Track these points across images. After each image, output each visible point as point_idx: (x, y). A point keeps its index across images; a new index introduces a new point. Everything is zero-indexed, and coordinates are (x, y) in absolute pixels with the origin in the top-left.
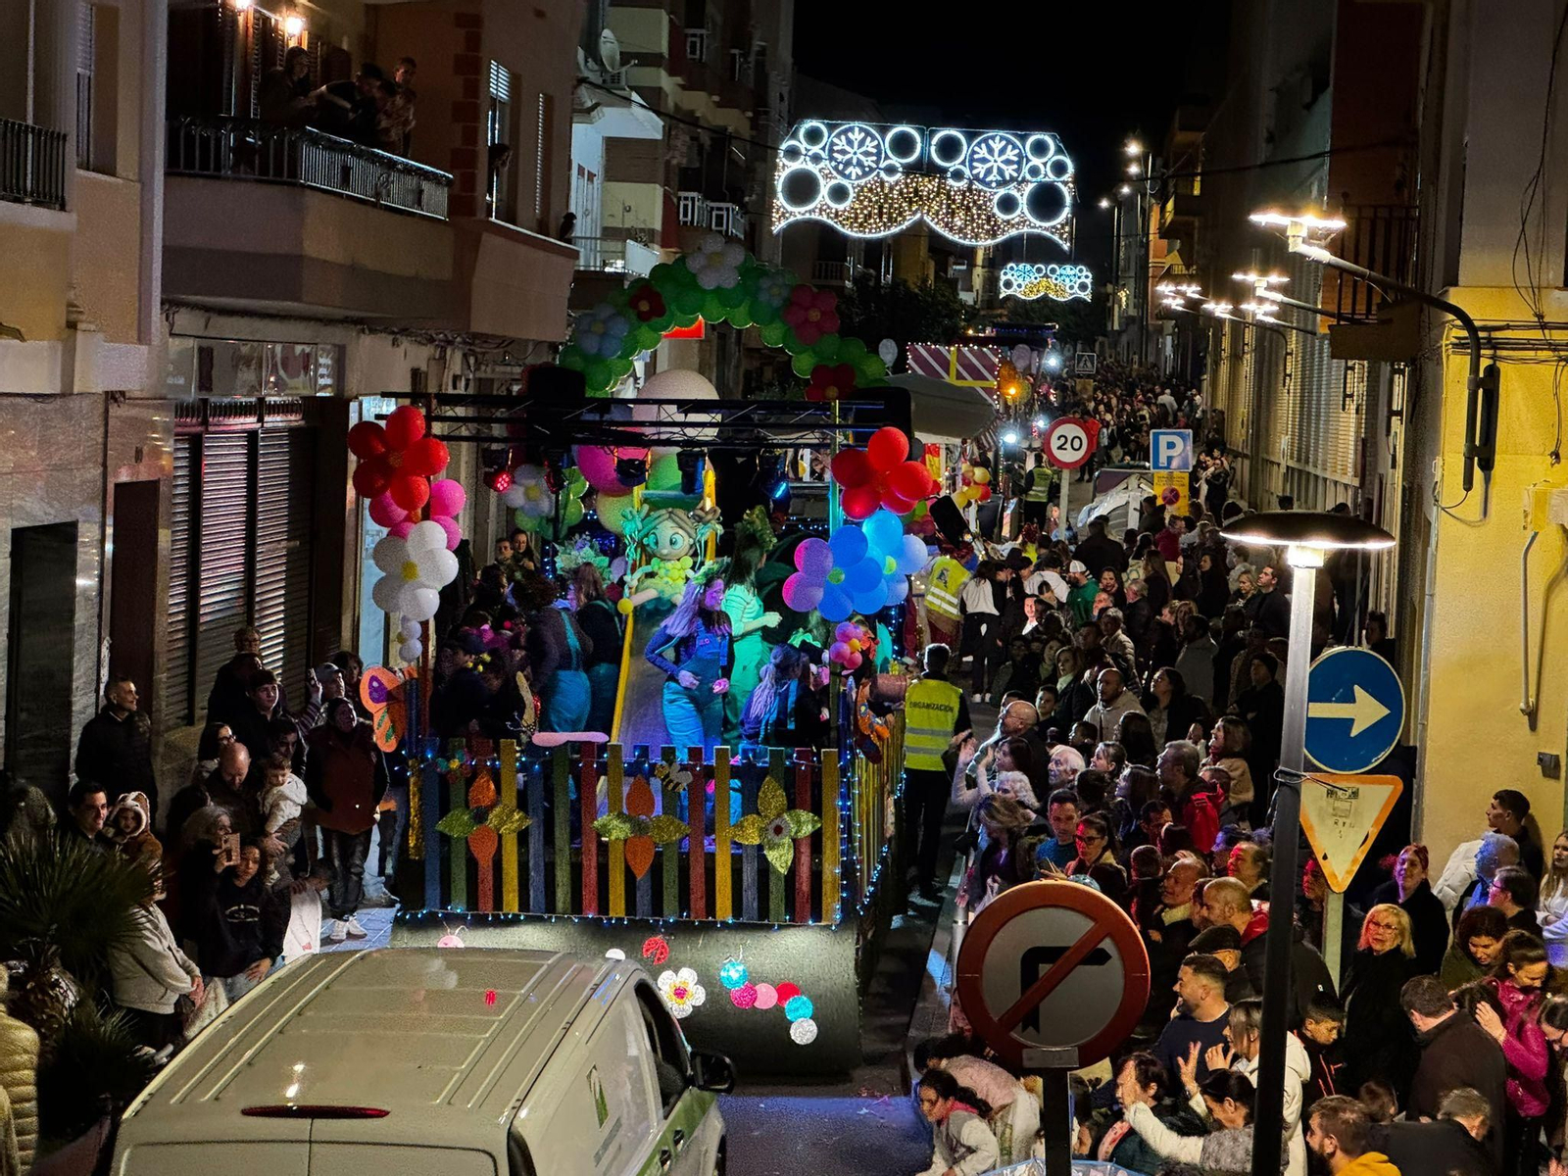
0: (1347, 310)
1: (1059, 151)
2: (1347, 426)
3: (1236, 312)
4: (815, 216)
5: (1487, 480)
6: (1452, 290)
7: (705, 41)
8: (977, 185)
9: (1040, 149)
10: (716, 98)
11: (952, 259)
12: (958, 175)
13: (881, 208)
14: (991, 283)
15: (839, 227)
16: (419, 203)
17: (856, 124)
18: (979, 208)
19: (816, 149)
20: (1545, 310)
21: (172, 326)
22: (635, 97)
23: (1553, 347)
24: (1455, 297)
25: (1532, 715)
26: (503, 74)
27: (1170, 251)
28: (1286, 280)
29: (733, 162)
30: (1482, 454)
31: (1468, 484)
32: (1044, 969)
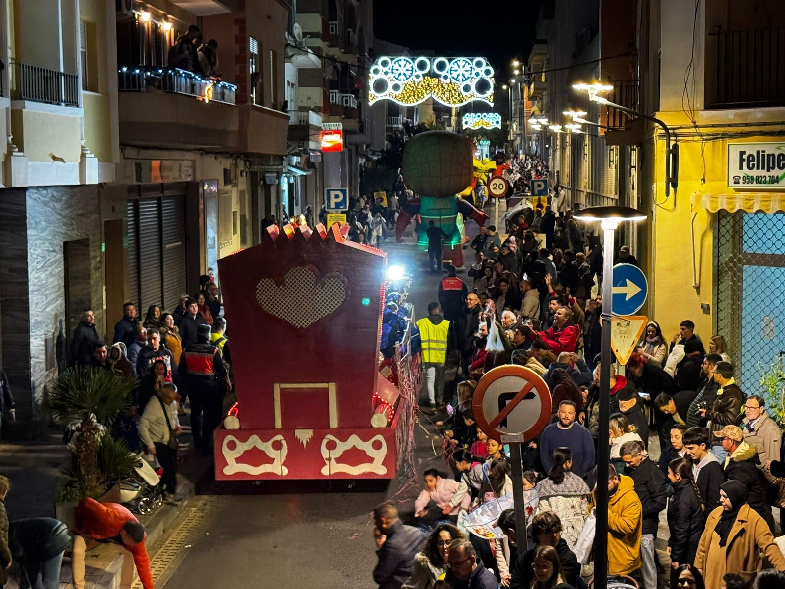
0: (611, 124)
1: (487, 65)
2: (611, 174)
3: (563, 129)
4: (387, 97)
5: (675, 192)
6: (657, 113)
7: (337, 26)
8: (453, 81)
9: (479, 64)
10: (343, 50)
11: (442, 113)
12: (446, 77)
13: (414, 92)
14: (459, 123)
15: (397, 101)
16: (223, 98)
17: (402, 58)
18: (455, 90)
19: (386, 69)
20: (696, 120)
21: (124, 155)
22: (309, 50)
23: (700, 135)
24: (658, 116)
25: (698, 288)
26: (255, 43)
27: (533, 106)
28: (586, 113)
29: (351, 77)
30: (673, 181)
31: (668, 194)
32: (508, 402)
